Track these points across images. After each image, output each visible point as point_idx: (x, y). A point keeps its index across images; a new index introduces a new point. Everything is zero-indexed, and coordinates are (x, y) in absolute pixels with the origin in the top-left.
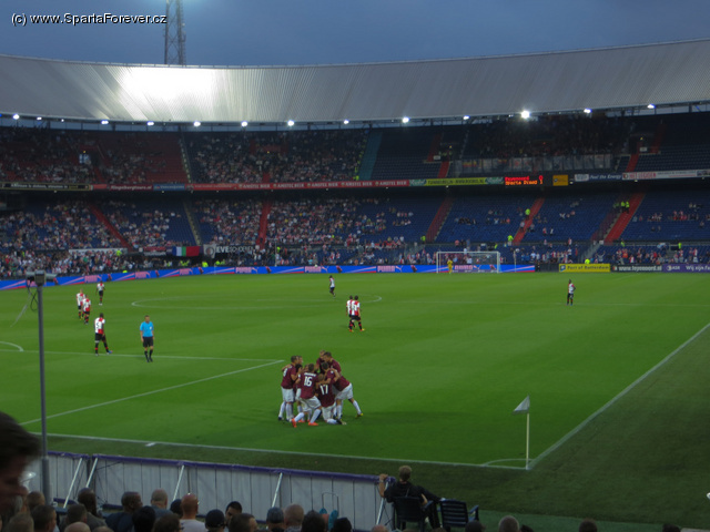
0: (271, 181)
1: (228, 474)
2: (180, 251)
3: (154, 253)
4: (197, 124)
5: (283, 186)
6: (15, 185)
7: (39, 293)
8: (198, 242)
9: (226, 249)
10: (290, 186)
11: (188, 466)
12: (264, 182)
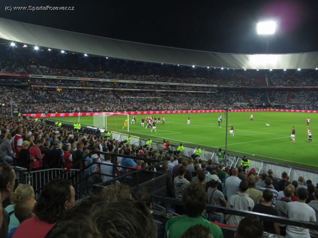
0: (292, 86)
1: (275, 166)
2: (264, 104)
3: (257, 104)
4: (271, 70)
5: (296, 87)
6: (221, 86)
7: (227, 113)
8: (269, 102)
9: (277, 104)
10: (298, 87)
11: (264, 162)
12: (290, 86)
